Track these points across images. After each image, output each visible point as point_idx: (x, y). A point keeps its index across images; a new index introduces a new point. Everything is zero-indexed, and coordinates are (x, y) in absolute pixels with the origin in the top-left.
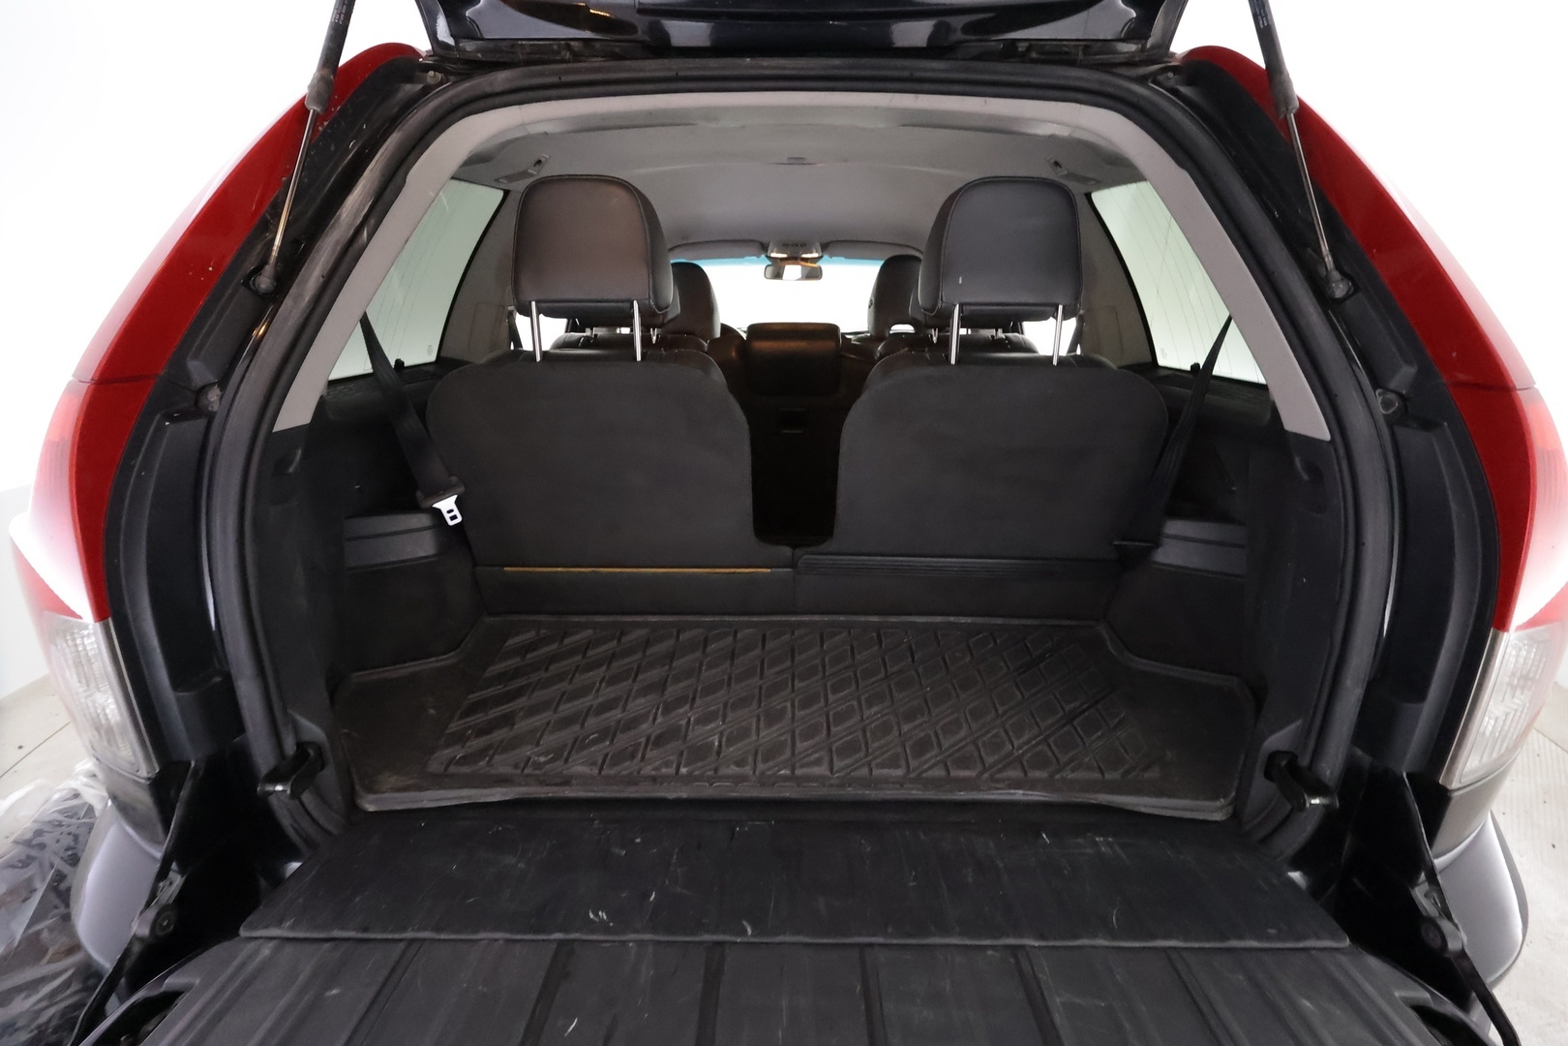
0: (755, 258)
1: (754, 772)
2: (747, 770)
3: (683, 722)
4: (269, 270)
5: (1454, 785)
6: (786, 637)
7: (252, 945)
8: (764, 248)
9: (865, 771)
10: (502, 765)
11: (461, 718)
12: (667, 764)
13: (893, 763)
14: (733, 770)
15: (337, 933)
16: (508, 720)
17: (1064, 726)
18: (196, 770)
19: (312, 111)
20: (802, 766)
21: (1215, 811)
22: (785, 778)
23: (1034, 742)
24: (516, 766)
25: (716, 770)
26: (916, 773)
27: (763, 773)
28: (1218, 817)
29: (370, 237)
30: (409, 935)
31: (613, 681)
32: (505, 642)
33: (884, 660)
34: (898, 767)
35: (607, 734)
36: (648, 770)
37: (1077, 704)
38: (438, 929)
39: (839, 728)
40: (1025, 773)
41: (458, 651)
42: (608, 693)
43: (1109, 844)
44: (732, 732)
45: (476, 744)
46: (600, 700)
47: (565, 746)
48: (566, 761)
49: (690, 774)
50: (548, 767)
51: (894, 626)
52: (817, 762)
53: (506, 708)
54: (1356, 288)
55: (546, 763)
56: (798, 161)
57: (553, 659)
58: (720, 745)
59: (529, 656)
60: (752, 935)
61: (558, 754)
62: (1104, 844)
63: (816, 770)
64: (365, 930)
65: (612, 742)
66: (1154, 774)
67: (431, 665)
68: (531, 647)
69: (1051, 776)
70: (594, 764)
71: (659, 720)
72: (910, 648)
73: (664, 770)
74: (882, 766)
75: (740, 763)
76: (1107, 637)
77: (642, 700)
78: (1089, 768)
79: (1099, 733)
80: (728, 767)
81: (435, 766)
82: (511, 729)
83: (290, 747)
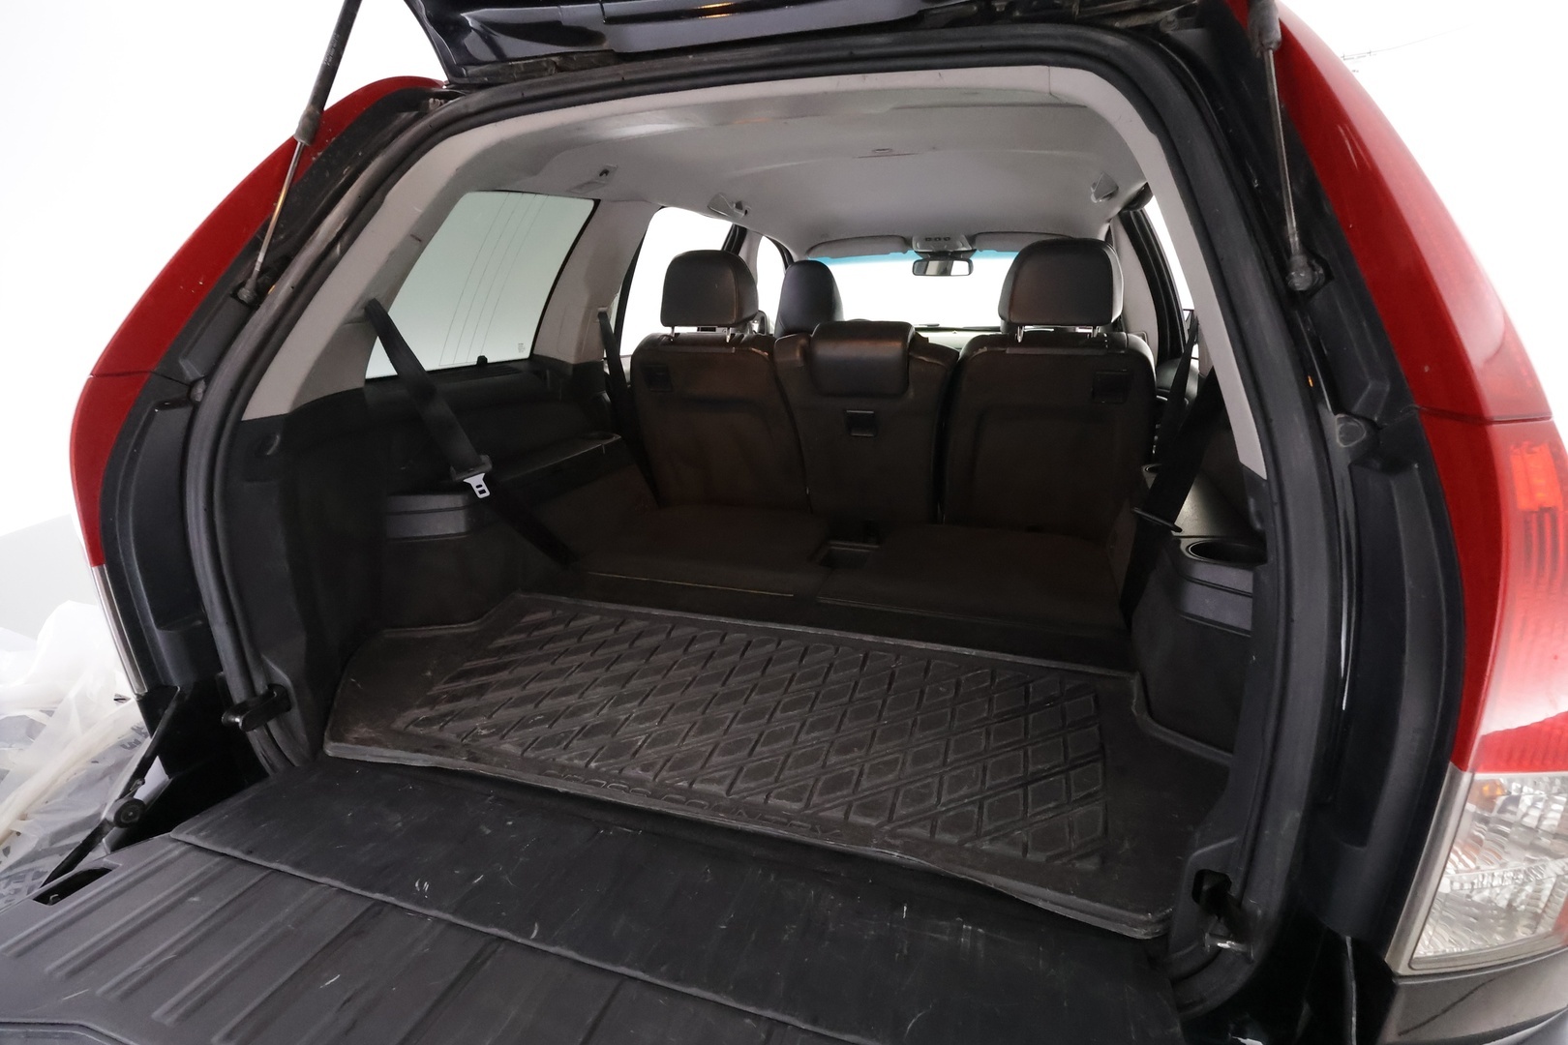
0: (901, 254)
1: (654, 779)
2: (649, 776)
3: (623, 717)
4: (251, 283)
5: (1402, 969)
6: (771, 647)
7: (171, 846)
8: (906, 244)
9: (761, 798)
10: (449, 733)
11: (445, 683)
12: (582, 756)
13: (795, 796)
14: (637, 772)
15: (228, 851)
16: (481, 690)
17: (1015, 788)
18: (181, 696)
19: (299, 144)
20: (702, 782)
21: (1139, 928)
22: (680, 791)
23: (966, 801)
24: (459, 736)
25: (621, 771)
26: (815, 809)
27: (662, 782)
28: (1139, 933)
29: (344, 252)
30: (274, 865)
31: (585, 667)
32: (523, 617)
33: (856, 684)
34: (800, 800)
35: (552, 718)
36: (563, 759)
37: (1048, 766)
38: (297, 865)
39: (765, 749)
40: (933, 832)
41: (479, 621)
42: (578, 677)
43: (974, 935)
44: (660, 735)
45: (444, 708)
46: (568, 684)
47: (509, 723)
48: (503, 737)
49: (598, 768)
50: (483, 740)
51: (887, 648)
52: (719, 781)
53: (484, 679)
54: (1329, 276)
55: (485, 736)
56: (883, 152)
57: (552, 639)
58: (641, 746)
59: (536, 633)
60: (534, 940)
61: (500, 731)
62: (968, 935)
63: (714, 788)
64: (249, 852)
65: (550, 727)
66: (1090, 865)
67: (453, 631)
68: (541, 625)
69: (961, 844)
70: (521, 745)
71: (604, 711)
72: (893, 674)
73: (576, 761)
74: (779, 797)
75: (645, 768)
76: (1135, 695)
77: (600, 690)
78: (1013, 843)
79: (1051, 805)
80: (633, 769)
81: (399, 724)
82: (478, 699)
83: (261, 687)
